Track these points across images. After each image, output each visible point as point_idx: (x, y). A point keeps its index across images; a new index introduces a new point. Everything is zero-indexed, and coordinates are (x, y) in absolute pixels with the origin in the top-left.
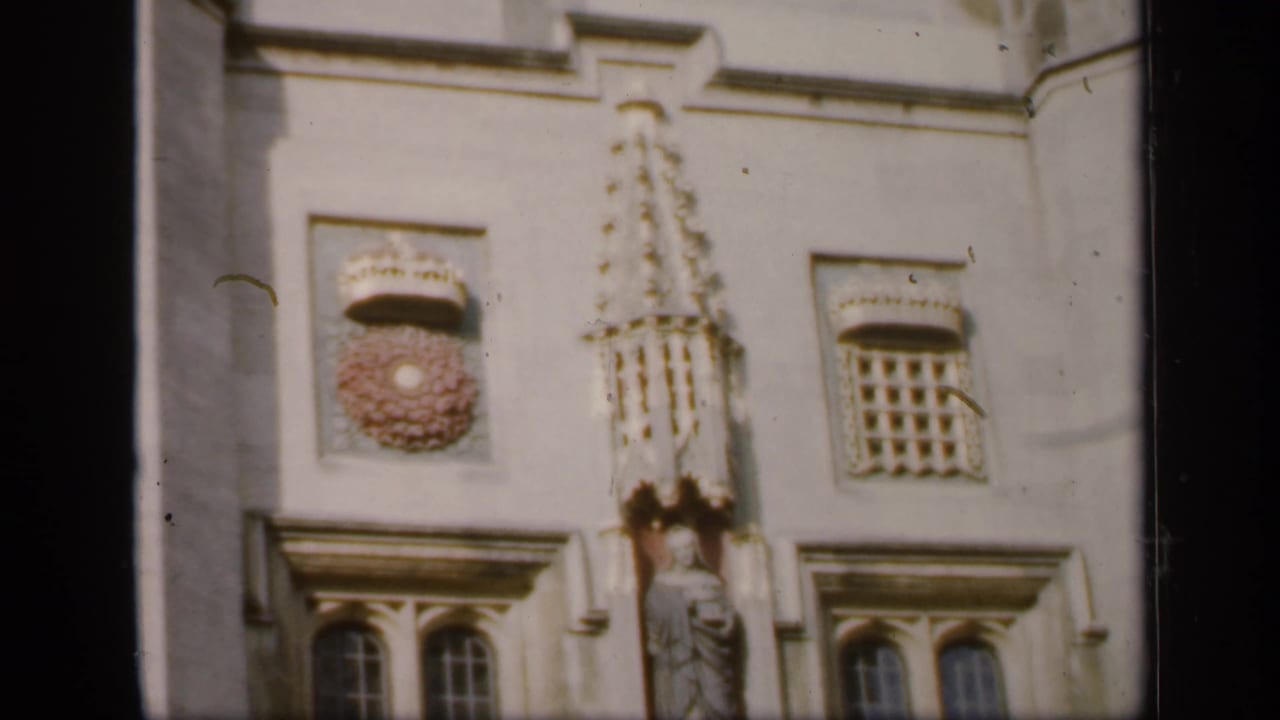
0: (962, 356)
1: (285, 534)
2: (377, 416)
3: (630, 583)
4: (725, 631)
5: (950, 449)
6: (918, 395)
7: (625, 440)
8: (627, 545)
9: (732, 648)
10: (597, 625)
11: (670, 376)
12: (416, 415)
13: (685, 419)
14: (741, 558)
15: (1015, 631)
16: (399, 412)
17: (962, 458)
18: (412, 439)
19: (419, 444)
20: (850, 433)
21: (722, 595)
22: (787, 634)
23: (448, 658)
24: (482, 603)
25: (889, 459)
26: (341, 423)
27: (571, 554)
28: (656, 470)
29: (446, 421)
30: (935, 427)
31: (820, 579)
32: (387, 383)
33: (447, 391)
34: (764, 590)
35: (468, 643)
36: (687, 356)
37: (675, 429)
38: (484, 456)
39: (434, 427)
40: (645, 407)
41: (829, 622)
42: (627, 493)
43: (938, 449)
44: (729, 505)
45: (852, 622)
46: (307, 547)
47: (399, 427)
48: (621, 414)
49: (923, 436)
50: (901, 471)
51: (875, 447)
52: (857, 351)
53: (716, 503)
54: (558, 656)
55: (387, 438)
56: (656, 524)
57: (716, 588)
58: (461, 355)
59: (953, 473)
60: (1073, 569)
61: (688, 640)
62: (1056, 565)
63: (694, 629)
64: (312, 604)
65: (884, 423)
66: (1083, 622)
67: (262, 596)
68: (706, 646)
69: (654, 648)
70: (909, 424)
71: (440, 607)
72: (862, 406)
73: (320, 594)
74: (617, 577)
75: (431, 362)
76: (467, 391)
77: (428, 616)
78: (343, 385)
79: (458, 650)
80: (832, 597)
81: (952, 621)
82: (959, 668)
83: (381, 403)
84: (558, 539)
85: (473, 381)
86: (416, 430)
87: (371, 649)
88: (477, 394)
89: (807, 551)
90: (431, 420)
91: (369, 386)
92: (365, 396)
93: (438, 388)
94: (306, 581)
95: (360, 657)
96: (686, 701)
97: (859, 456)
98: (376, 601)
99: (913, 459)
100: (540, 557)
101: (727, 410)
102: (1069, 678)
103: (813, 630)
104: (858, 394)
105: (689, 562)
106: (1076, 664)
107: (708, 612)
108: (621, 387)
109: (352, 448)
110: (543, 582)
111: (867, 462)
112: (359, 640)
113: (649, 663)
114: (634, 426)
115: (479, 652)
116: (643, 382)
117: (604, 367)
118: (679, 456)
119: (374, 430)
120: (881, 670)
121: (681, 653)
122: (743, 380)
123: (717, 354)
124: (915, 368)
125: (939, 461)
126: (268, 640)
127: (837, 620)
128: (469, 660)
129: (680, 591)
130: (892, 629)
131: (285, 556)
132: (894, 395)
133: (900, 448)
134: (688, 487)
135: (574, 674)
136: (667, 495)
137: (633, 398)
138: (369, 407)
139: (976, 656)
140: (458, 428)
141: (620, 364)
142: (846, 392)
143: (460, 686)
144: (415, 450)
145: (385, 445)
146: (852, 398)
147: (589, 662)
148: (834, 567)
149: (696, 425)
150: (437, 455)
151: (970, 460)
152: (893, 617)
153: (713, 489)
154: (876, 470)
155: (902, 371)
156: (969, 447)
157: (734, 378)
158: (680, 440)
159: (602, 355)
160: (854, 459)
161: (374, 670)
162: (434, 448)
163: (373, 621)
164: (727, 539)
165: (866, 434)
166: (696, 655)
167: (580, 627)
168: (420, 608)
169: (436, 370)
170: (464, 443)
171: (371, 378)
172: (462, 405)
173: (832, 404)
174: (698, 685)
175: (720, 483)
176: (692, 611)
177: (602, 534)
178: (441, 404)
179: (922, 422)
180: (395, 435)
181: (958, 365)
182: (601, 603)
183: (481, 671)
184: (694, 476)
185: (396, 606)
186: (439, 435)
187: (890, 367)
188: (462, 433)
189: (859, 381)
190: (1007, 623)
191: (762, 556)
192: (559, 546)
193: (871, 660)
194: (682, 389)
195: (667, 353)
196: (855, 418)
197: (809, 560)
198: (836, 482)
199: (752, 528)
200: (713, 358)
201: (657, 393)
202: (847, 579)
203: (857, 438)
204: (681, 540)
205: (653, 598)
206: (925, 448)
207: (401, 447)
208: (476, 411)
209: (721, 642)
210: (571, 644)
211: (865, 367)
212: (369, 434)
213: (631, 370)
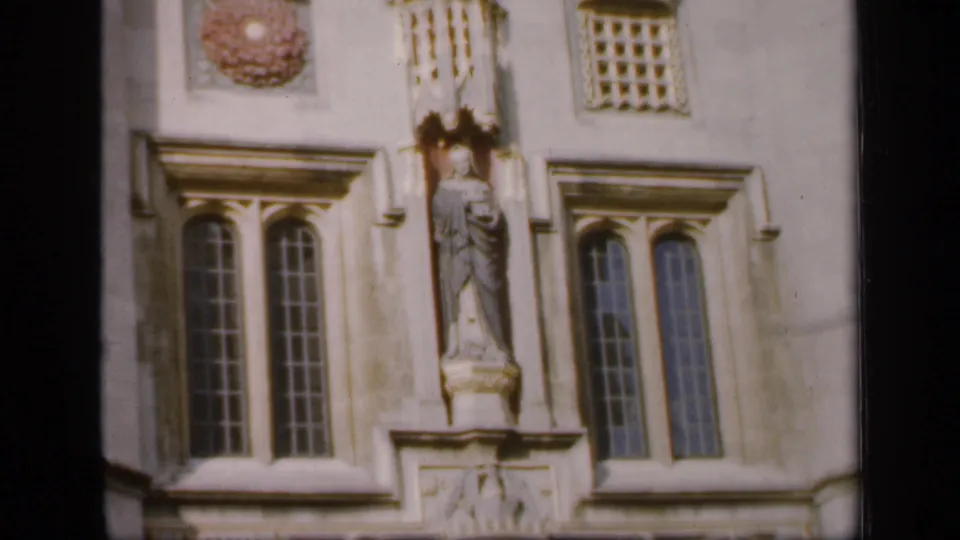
0: (671, 21)
1: (162, 149)
2: (231, 60)
3: (421, 188)
4: (493, 224)
5: (662, 91)
6: (639, 50)
7: (418, 79)
8: (419, 158)
9: (497, 237)
10: (396, 219)
11: (452, 33)
12: (260, 60)
13: (463, 65)
14: (504, 170)
15: (709, 228)
16: (247, 57)
17: (671, 97)
18: (257, 78)
19: (263, 81)
20: (588, 78)
21: (490, 197)
22: (538, 227)
23: (284, 243)
24: (310, 202)
25: (616, 96)
26: (204, 65)
27: (377, 165)
28: (441, 101)
29: (284, 64)
30: (651, 74)
31: (564, 187)
32: (240, 34)
33: (284, 41)
34: (522, 195)
35: (299, 232)
36: (465, 17)
37: (456, 72)
38: (312, 90)
39: (275, 69)
40: (433, 55)
41: (570, 219)
42: (420, 120)
43: (653, 90)
44: (496, 130)
45: (588, 219)
46: (179, 158)
47: (248, 69)
48: (414, 60)
49: (642, 80)
50: (625, 106)
51: (606, 88)
52: (592, 15)
53: (486, 128)
54: (366, 243)
55: (240, 77)
56: (441, 144)
57: (486, 192)
58: (294, 15)
59: (664, 109)
60: (754, 183)
61: (464, 230)
62: (741, 180)
63: (469, 223)
64: (182, 201)
65: (613, 70)
66: (761, 223)
67: (145, 194)
68: (478, 236)
69: (439, 237)
70: (632, 71)
71: (279, 204)
72: (596, 57)
73: (188, 194)
74: (411, 184)
75: (272, 20)
76: (299, 41)
77: (271, 210)
78: (207, 36)
79: (292, 237)
80: (573, 200)
81: (662, 220)
82: (668, 256)
83: (235, 51)
84: (369, 153)
85: (304, 34)
86: (261, 71)
87: (226, 235)
88: (307, 44)
89: (554, 165)
90: (272, 63)
91: (227, 38)
92: (223, 45)
93: (278, 38)
94: (177, 184)
95: (219, 242)
96: (464, 278)
97: (594, 95)
98: (231, 199)
99: (634, 97)
100: (352, 167)
101: (495, 57)
102: (751, 265)
103: (558, 224)
104: (594, 48)
105: (466, 171)
106: (756, 254)
107: (479, 210)
108: (415, 40)
109: (213, 84)
110: (356, 186)
111: (600, 99)
112: (216, 228)
113: (435, 248)
114: (425, 69)
115: (307, 239)
116: (432, 36)
117: (403, 25)
118: (459, 92)
119: (230, 71)
120: (610, 256)
121: (459, 241)
122: (507, 37)
123: (487, 16)
124: (636, 29)
125: (653, 99)
126: (149, 229)
127: (577, 218)
128: (300, 245)
129: (458, 194)
130: (618, 226)
131: (162, 164)
132: (620, 49)
133: (625, 89)
134: (465, 116)
135: (379, 256)
136: (450, 122)
137: (424, 48)
138: (226, 53)
139: (681, 247)
140: (292, 69)
141: (414, 22)
142: (584, 47)
143: (293, 264)
144: (260, 86)
145: (238, 82)
146: (589, 51)
147: (390, 248)
148: (575, 178)
149: (471, 69)
150: (277, 90)
151: (678, 100)
152: (618, 216)
153: (484, 118)
154: (606, 105)
155: (626, 30)
156: (676, 89)
157: (500, 35)
158: (459, 80)
159: (401, 16)
160: (590, 97)
161: (229, 251)
162: (275, 85)
163: (228, 214)
164: (494, 155)
165: (598, 78)
166: (471, 242)
167: (383, 220)
168: (264, 205)
169: (276, 26)
170: (297, 81)
171: (228, 32)
172: (295, 52)
173: (573, 55)
174: (472, 264)
175: (489, 114)
176: (468, 210)
177: (401, 151)
178: (281, 51)
179: (641, 70)
180: (246, 75)
181: (669, 28)
182: (399, 202)
183: (309, 253)
184: (470, 108)
185: (245, 203)
186: (278, 74)
187: (617, 28)
188: (296, 73)
189: (594, 38)
190: (705, 222)
191: (520, 170)
192: (369, 160)
193: (602, 248)
194: (461, 41)
195: (450, 15)
196: (591, 65)
197: (555, 172)
198: (576, 113)
199: (513, 147)
200: (485, 20)
201: (443, 44)
202: (583, 187)
203: (592, 81)
204: (460, 156)
205: (438, 199)
206: (644, 90)
207: (251, 84)
208: (306, 57)
209: (490, 232)
210: (377, 233)
211: (599, 27)
212: (225, 73)
213: (423, 27)
